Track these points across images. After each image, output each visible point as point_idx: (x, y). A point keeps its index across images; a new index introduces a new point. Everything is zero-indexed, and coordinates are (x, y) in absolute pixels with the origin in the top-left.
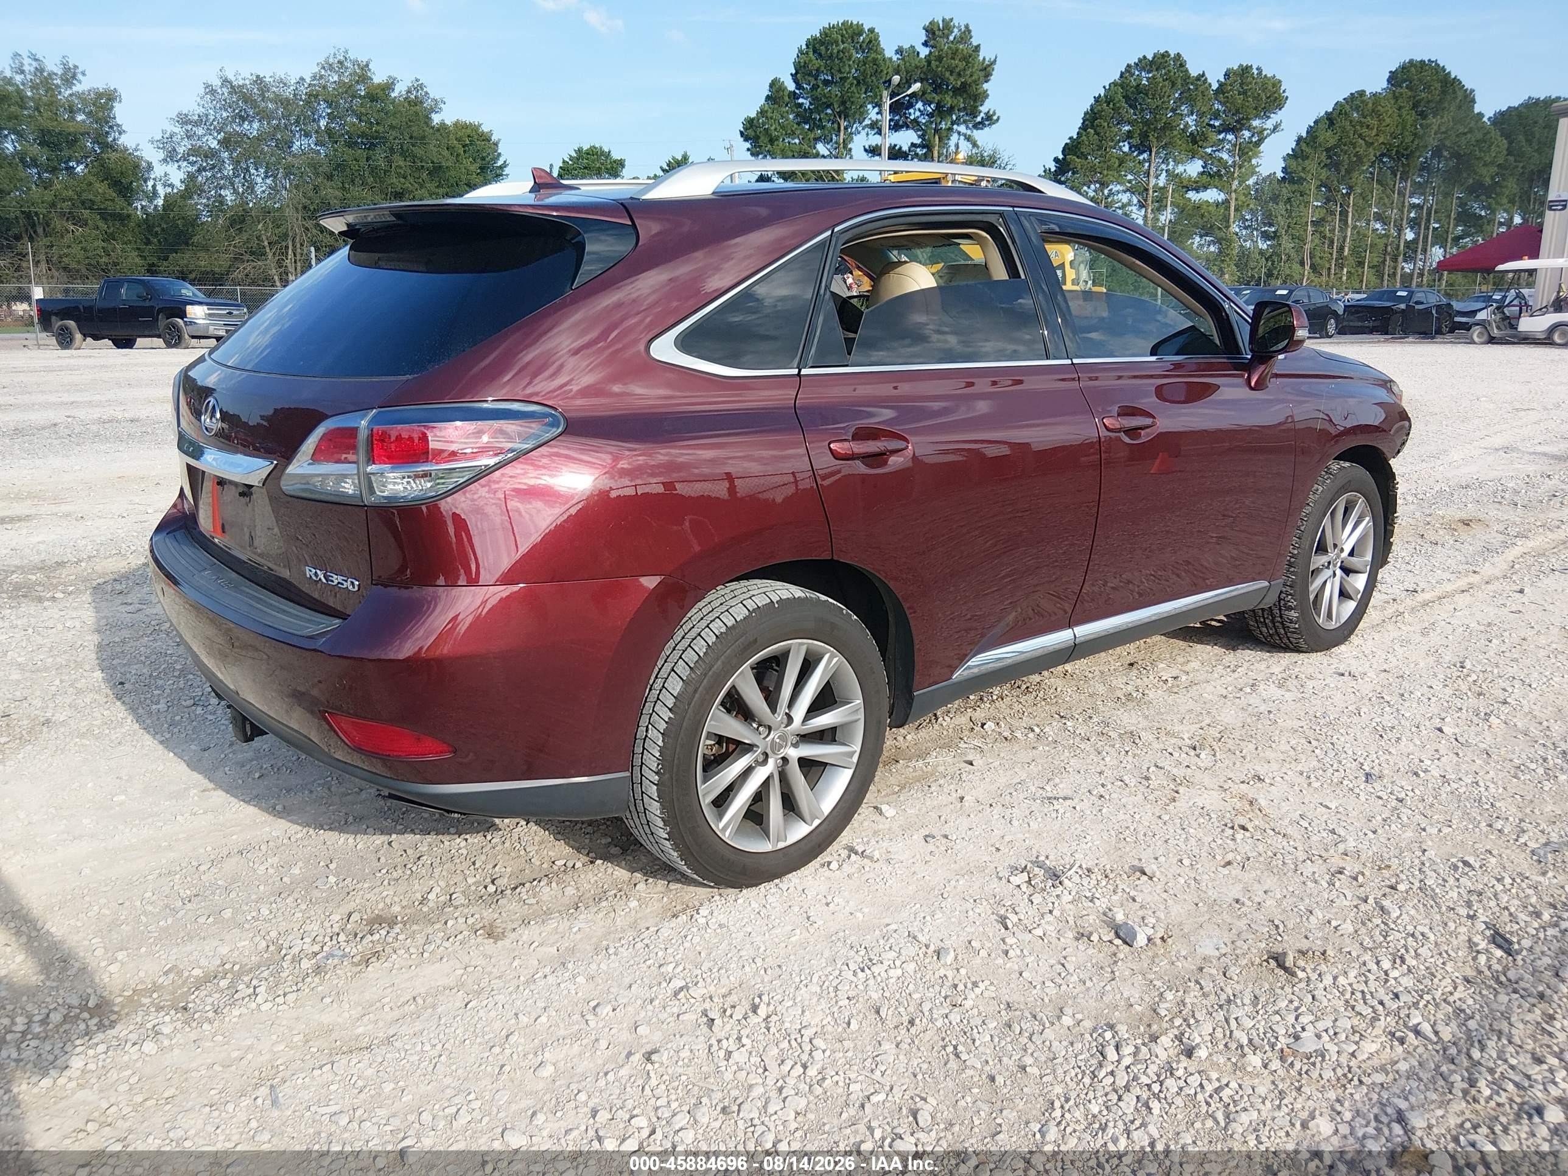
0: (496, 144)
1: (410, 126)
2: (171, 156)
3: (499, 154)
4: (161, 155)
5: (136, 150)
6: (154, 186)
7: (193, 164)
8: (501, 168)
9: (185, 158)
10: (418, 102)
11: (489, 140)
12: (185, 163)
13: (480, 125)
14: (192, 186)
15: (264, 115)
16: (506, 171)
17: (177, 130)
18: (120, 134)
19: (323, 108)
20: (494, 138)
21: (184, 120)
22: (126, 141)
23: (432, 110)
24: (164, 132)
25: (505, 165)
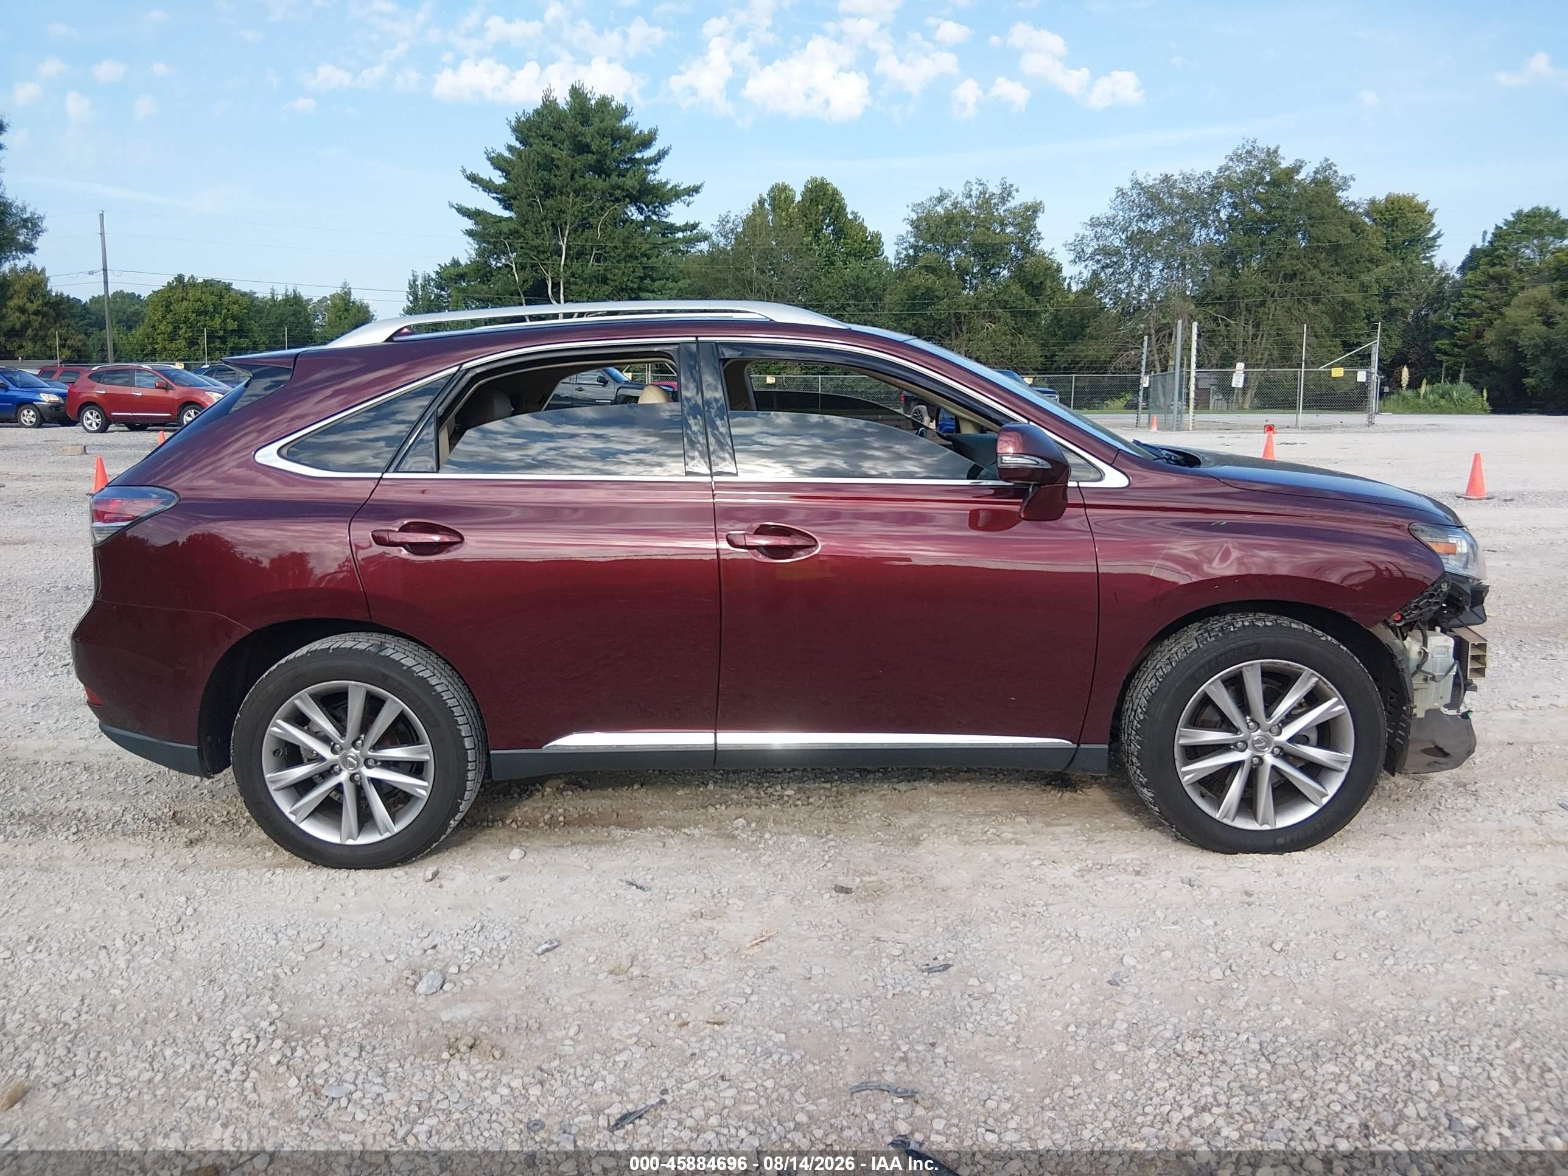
0: (1431, 215)
1: (1310, 208)
2: (1080, 257)
3: (1433, 225)
4: (1072, 256)
5: (1051, 254)
6: (1069, 284)
7: (1098, 261)
8: (1434, 238)
9: (1091, 258)
10: (1327, 181)
11: (1423, 211)
12: (1091, 263)
13: (1415, 196)
14: (1095, 283)
15: (1169, 211)
16: (1439, 241)
17: (1087, 233)
18: (1039, 240)
19: (1226, 198)
20: (1429, 208)
21: (1094, 223)
22: (1044, 246)
23: (1339, 188)
24: (1077, 236)
25: (1439, 235)
